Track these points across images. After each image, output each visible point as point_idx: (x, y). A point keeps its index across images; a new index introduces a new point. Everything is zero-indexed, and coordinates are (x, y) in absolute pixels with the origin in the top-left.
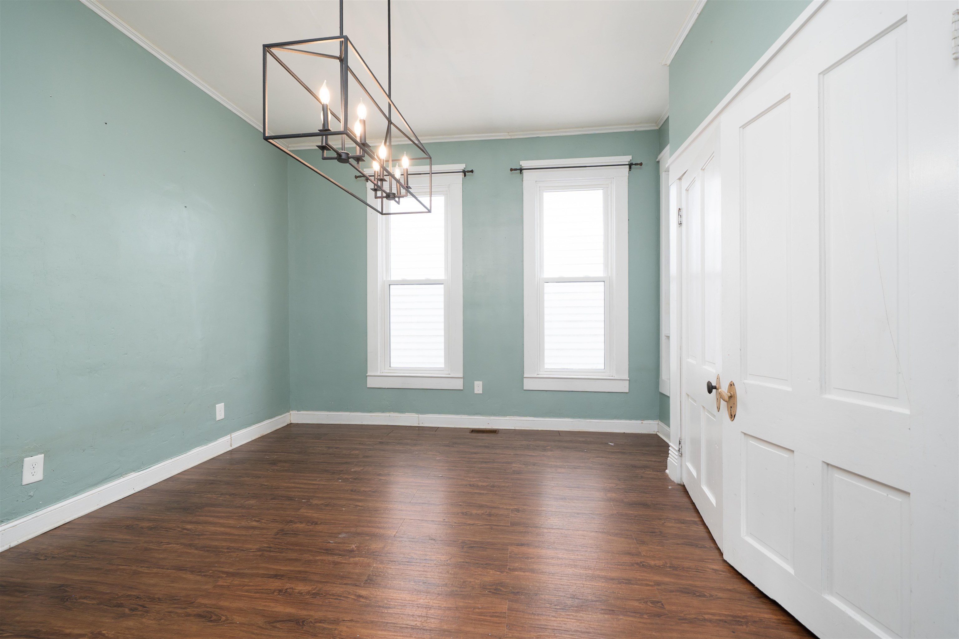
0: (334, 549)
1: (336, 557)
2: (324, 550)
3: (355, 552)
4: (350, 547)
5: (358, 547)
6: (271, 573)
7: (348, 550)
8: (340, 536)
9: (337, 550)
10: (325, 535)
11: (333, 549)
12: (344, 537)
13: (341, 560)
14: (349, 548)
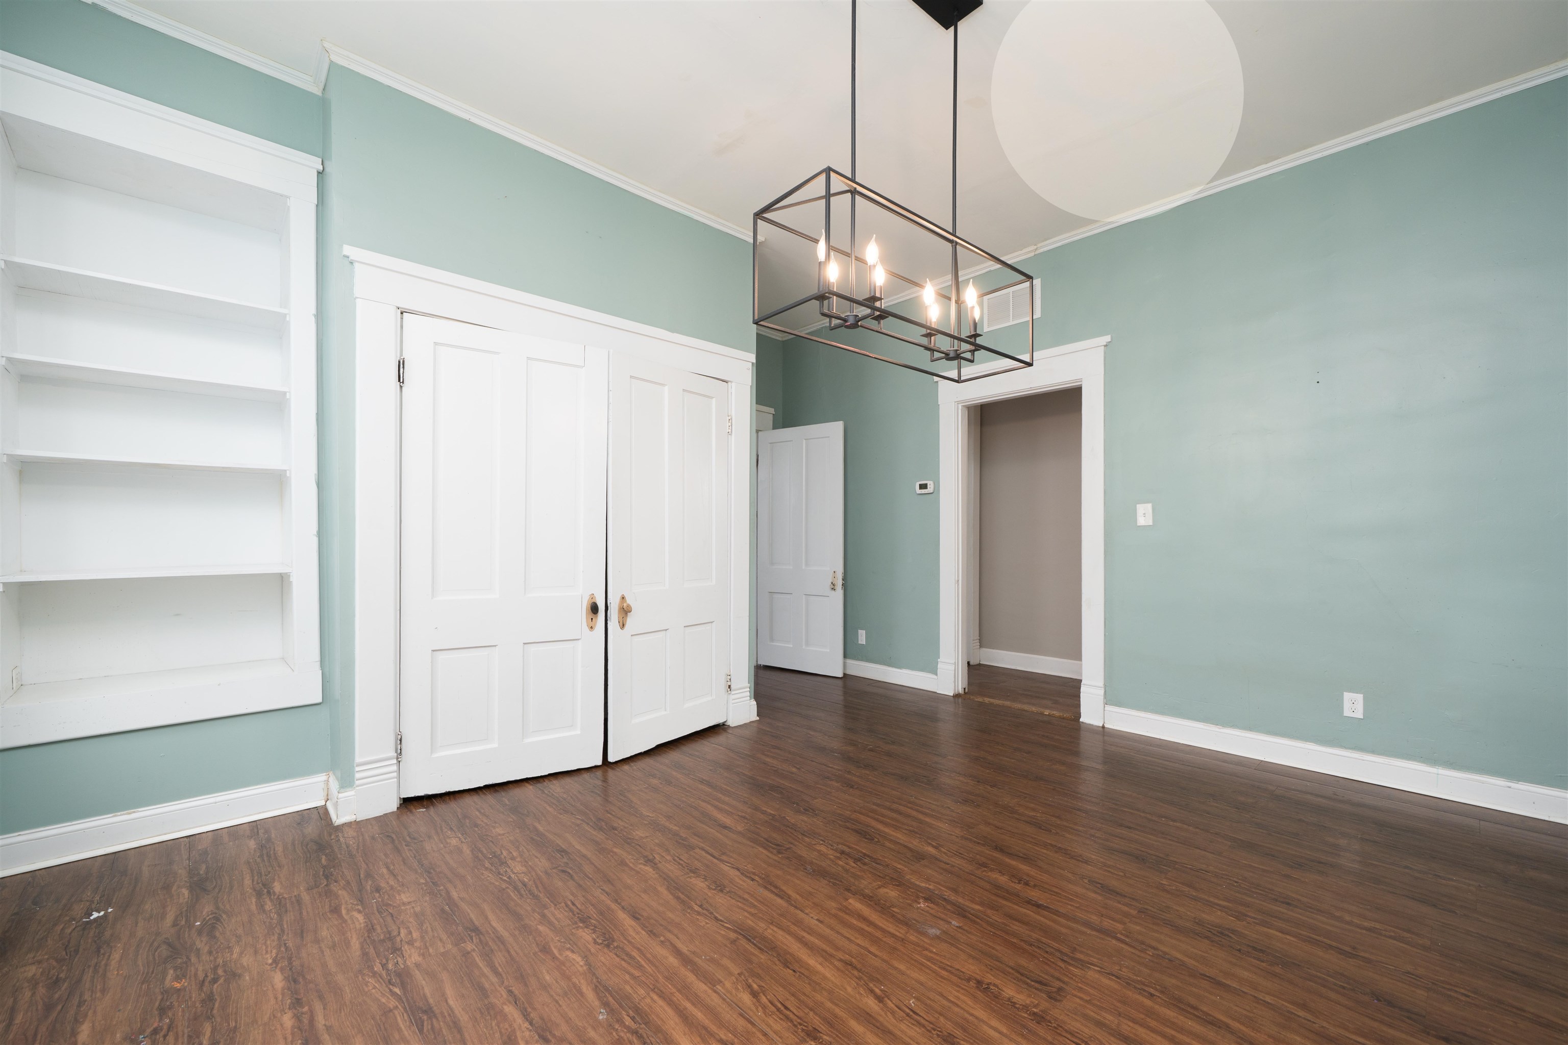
0: (952, 913)
1: (953, 898)
2: (969, 918)
3: (923, 896)
4: (927, 906)
5: (916, 901)
6: (1046, 913)
7: (931, 903)
8: (938, 932)
9: (949, 910)
10: (963, 944)
11: (954, 913)
12: (932, 927)
13: (947, 892)
14: (930, 905)
